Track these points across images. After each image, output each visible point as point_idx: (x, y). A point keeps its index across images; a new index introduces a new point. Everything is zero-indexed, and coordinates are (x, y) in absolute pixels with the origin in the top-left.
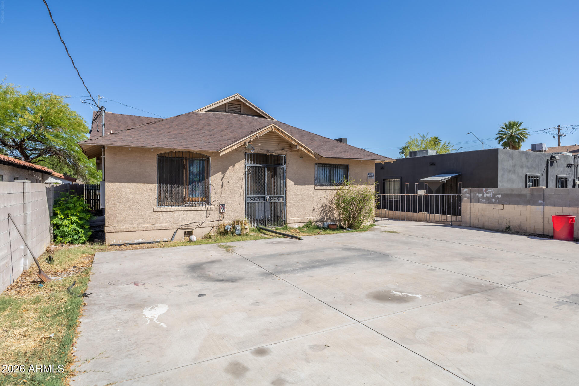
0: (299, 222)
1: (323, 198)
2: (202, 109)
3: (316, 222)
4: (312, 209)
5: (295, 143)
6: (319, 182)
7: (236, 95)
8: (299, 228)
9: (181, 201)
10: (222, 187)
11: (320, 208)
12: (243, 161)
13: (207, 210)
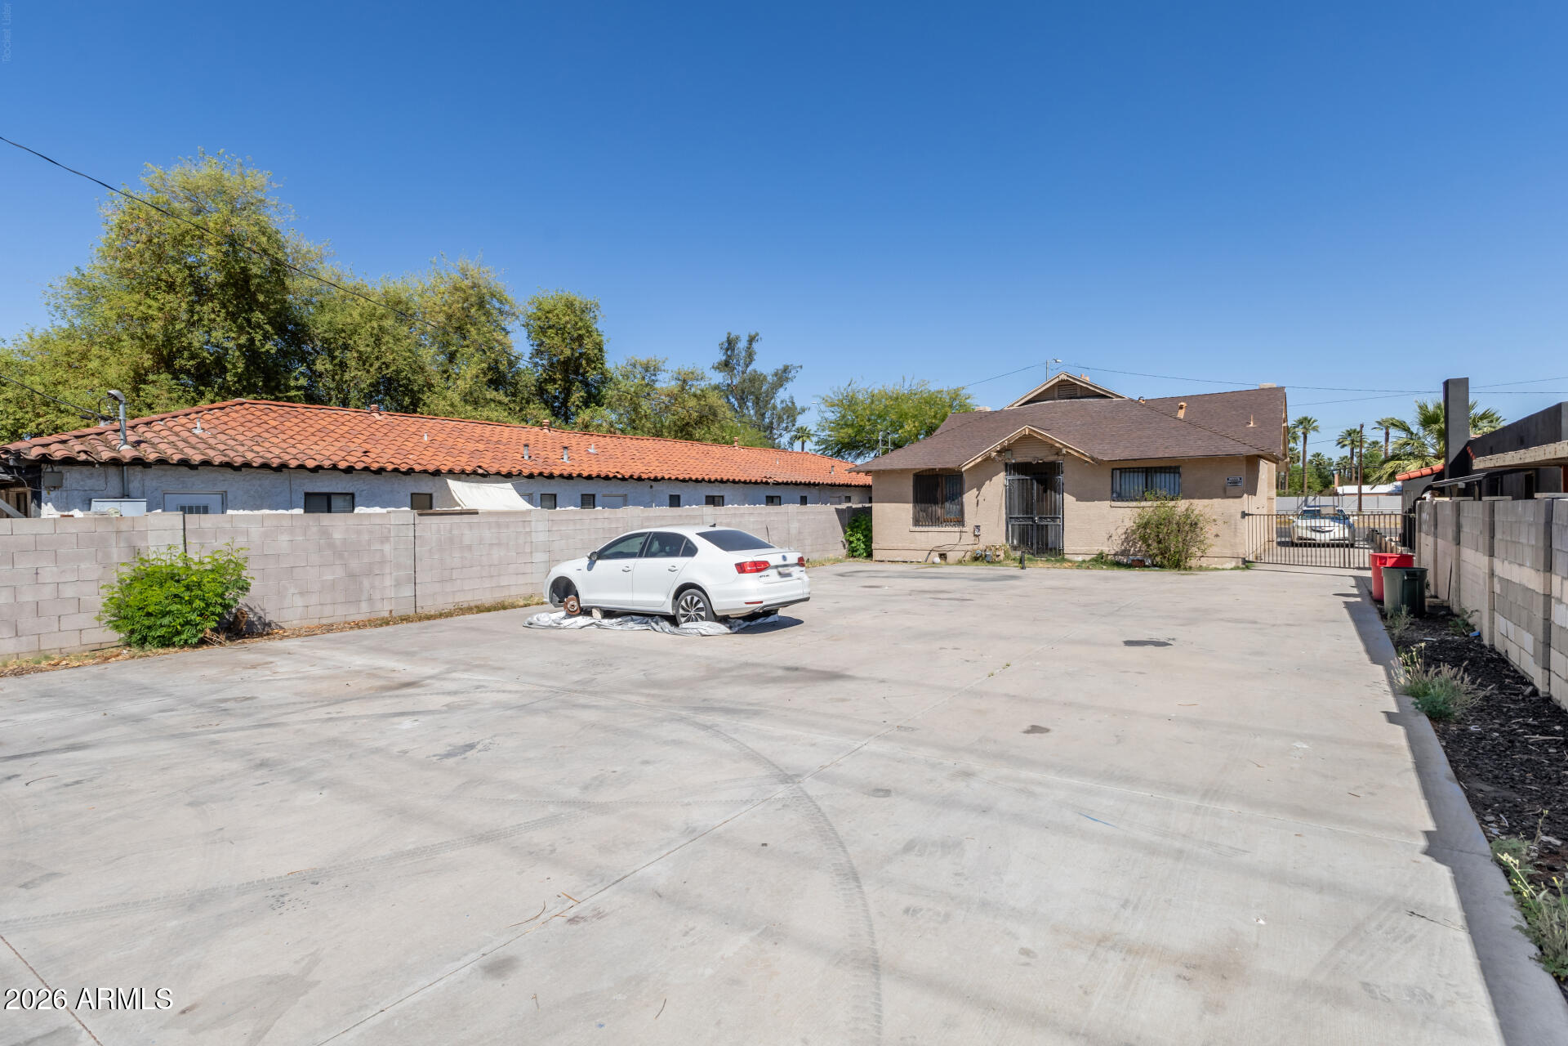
0: (1084, 552)
1: (1126, 521)
2: (1015, 404)
3: (1115, 555)
4: (1107, 536)
5: (1060, 446)
6: (1119, 496)
7: (1061, 375)
8: (1084, 561)
9: (936, 521)
10: (977, 506)
11: (1122, 534)
12: (1002, 474)
13: (961, 532)
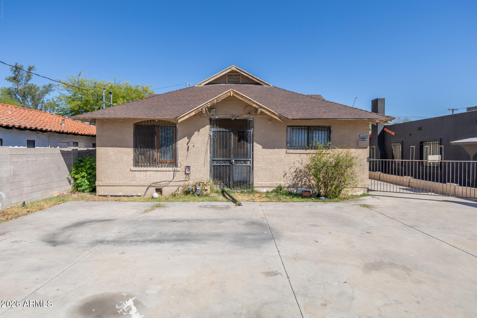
0: (267, 186)
1: (296, 163)
2: (202, 83)
3: (288, 187)
4: (283, 174)
5: (257, 106)
6: (291, 145)
7: (232, 67)
8: (268, 192)
9: (153, 162)
10: (188, 151)
11: (293, 172)
12: (208, 127)
13: (174, 171)
